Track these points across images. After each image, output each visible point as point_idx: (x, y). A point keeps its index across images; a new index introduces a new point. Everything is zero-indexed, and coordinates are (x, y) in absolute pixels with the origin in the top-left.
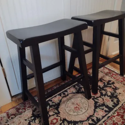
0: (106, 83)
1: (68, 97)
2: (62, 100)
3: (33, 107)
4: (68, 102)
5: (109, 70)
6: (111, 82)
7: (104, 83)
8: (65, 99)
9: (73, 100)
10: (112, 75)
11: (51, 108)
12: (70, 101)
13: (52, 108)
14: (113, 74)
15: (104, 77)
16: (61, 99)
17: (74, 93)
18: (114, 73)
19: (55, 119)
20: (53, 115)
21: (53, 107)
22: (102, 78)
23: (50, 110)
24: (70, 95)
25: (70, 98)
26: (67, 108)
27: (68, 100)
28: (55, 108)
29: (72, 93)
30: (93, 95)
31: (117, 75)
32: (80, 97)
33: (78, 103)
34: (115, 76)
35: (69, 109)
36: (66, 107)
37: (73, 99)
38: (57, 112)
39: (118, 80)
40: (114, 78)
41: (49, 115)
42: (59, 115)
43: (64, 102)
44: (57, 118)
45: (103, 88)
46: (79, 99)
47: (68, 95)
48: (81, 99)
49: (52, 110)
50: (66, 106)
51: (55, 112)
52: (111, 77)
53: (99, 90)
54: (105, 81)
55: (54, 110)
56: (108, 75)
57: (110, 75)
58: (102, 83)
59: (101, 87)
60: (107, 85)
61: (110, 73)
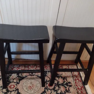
0: (66, 83)
1: (32, 77)
4: (29, 80)
5: (78, 74)
6: (70, 84)
7: (64, 82)
8: (30, 77)
9: (33, 81)
10: (76, 79)
11: (17, 78)
12: (31, 80)
13: (18, 78)
14: (78, 79)
15: (69, 77)
16: (28, 76)
18: (80, 79)
19: (14, 85)
20: (15, 83)
21: (19, 78)
22: (66, 77)
23: (16, 78)
24: (34, 76)
25: (33, 79)
27: (31, 79)
28: (20, 79)
29: (37, 76)
30: (48, 85)
31: (81, 81)
32: (39, 81)
33: (34, 85)
34: (78, 81)
35: (26, 85)
37: (34, 80)
38: (18, 82)
39: (76, 86)
40: (76, 83)
41: (13, 81)
43: (28, 78)
44: (15, 85)
45: (60, 85)
46: (38, 82)
47: (33, 75)
48: (38, 83)
49: (17, 79)
50: (26, 82)
51: (17, 81)
52: (74, 81)
53: (55, 85)
54: (66, 80)
55: (18, 80)
56: (74, 77)
57: (74, 79)
58: (62, 81)
59: (59, 83)
60: (65, 84)
61: (76, 77)
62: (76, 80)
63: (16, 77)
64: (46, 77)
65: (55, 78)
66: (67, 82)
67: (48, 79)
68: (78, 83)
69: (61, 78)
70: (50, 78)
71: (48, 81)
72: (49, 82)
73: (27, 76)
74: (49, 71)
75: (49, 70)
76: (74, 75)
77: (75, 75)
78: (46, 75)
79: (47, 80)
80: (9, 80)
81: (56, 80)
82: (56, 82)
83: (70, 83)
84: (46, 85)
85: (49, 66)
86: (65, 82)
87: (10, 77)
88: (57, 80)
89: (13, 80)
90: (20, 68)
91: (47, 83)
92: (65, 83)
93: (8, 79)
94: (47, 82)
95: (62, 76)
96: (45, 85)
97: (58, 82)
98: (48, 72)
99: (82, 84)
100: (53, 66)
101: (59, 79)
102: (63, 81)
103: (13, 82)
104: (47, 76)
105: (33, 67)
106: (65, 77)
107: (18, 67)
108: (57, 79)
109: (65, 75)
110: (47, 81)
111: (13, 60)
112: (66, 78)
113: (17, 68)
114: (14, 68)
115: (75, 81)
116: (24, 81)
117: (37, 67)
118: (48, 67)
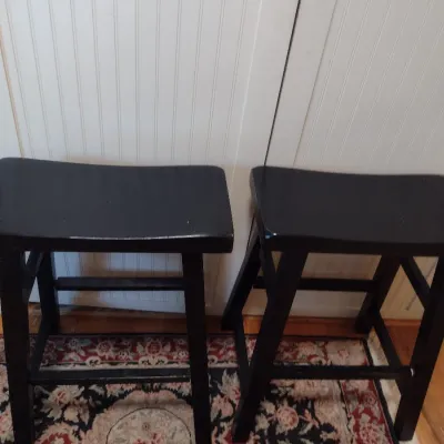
0: (309, 427)
1: (152, 396)
2: (131, 394)
3: (48, 365)
4: (137, 413)
5: (370, 387)
6: (331, 436)
7: (302, 423)
8: (140, 396)
9: (155, 415)
10: (362, 408)
11: (82, 399)
12: (146, 412)
13: (85, 401)
14: (368, 411)
15: (328, 398)
16: (131, 391)
17: (179, 395)
18: (376, 410)
19: (66, 437)
20: (71, 423)
21: (91, 400)
22: (313, 400)
23: (77, 402)
24: (162, 395)
25: (156, 405)
26: (120, 427)
27: (146, 405)
28: (93, 405)
29: (175, 392)
30: (226, 439)
31: (381, 422)
32: (185, 419)
33: (159, 436)
34: (370, 422)
35: (123, 436)
36: (120, 423)
37: (159, 412)
38: (86, 418)
39: (360, 442)
40: (356, 428)
41: (63, 415)
42: (82, 434)
43: (130, 404)
44: (72, 437)
45: (282, 437)
46: (178, 424)
47: (157, 390)
48: (178, 428)
49: (81, 405)
50: (124, 421)
51: (82, 417)
52: (349, 419)
53: (258, 437)
54: (313, 416)
55: (84, 412)
56: (349, 402)
57: (351, 408)
58: (294, 420)
59: (279, 430)
60: (305, 436)
61: (361, 398)
62: (357, 415)
63: (78, 398)
64: (219, 396)
65: (261, 406)
66: (317, 425)
67: (228, 411)
68: (370, 428)
69: (286, 403)
70: (236, 402)
71: (227, 419)
72: (231, 422)
73: (127, 393)
74: (230, 371)
75: (234, 365)
76: (350, 389)
77: (357, 390)
78: (219, 387)
79: (220, 412)
80: (42, 410)
81: (264, 412)
82: (263, 424)
83: (329, 428)
84: (217, 436)
85: (232, 346)
86: (307, 423)
87: (47, 397)
88: (270, 415)
89: (64, 409)
90: (96, 354)
91: (221, 430)
92: (305, 431)
93: (41, 405)
94: (222, 424)
95: (292, 393)
96: (213, 439)
97: (273, 425)
98: (225, 372)
99: (387, 435)
100: (250, 345)
101: (277, 408)
102: (297, 418)
103: (62, 419)
104: (222, 396)
105: (158, 348)
106: (307, 400)
107: (84, 349)
108: (269, 407)
109: (308, 389)
110: (222, 417)
111: (62, 312)
112: (309, 405)
113: (83, 354)
114: (69, 351)
115: (353, 422)
116: (113, 414)
117: (173, 349)
118: (229, 349)
